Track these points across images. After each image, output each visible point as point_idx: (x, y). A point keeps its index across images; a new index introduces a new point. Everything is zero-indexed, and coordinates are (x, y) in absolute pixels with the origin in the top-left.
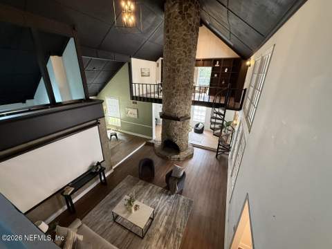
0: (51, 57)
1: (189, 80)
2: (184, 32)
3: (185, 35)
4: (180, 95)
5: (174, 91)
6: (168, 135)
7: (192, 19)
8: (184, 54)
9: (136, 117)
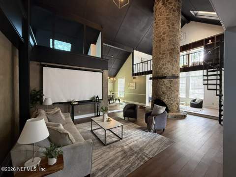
0: (91, 44)
1: (174, 45)
2: (167, 14)
3: (168, 15)
4: (166, 58)
5: (161, 55)
6: (156, 95)
7: (173, 4)
8: (167, 27)
9: (135, 88)
